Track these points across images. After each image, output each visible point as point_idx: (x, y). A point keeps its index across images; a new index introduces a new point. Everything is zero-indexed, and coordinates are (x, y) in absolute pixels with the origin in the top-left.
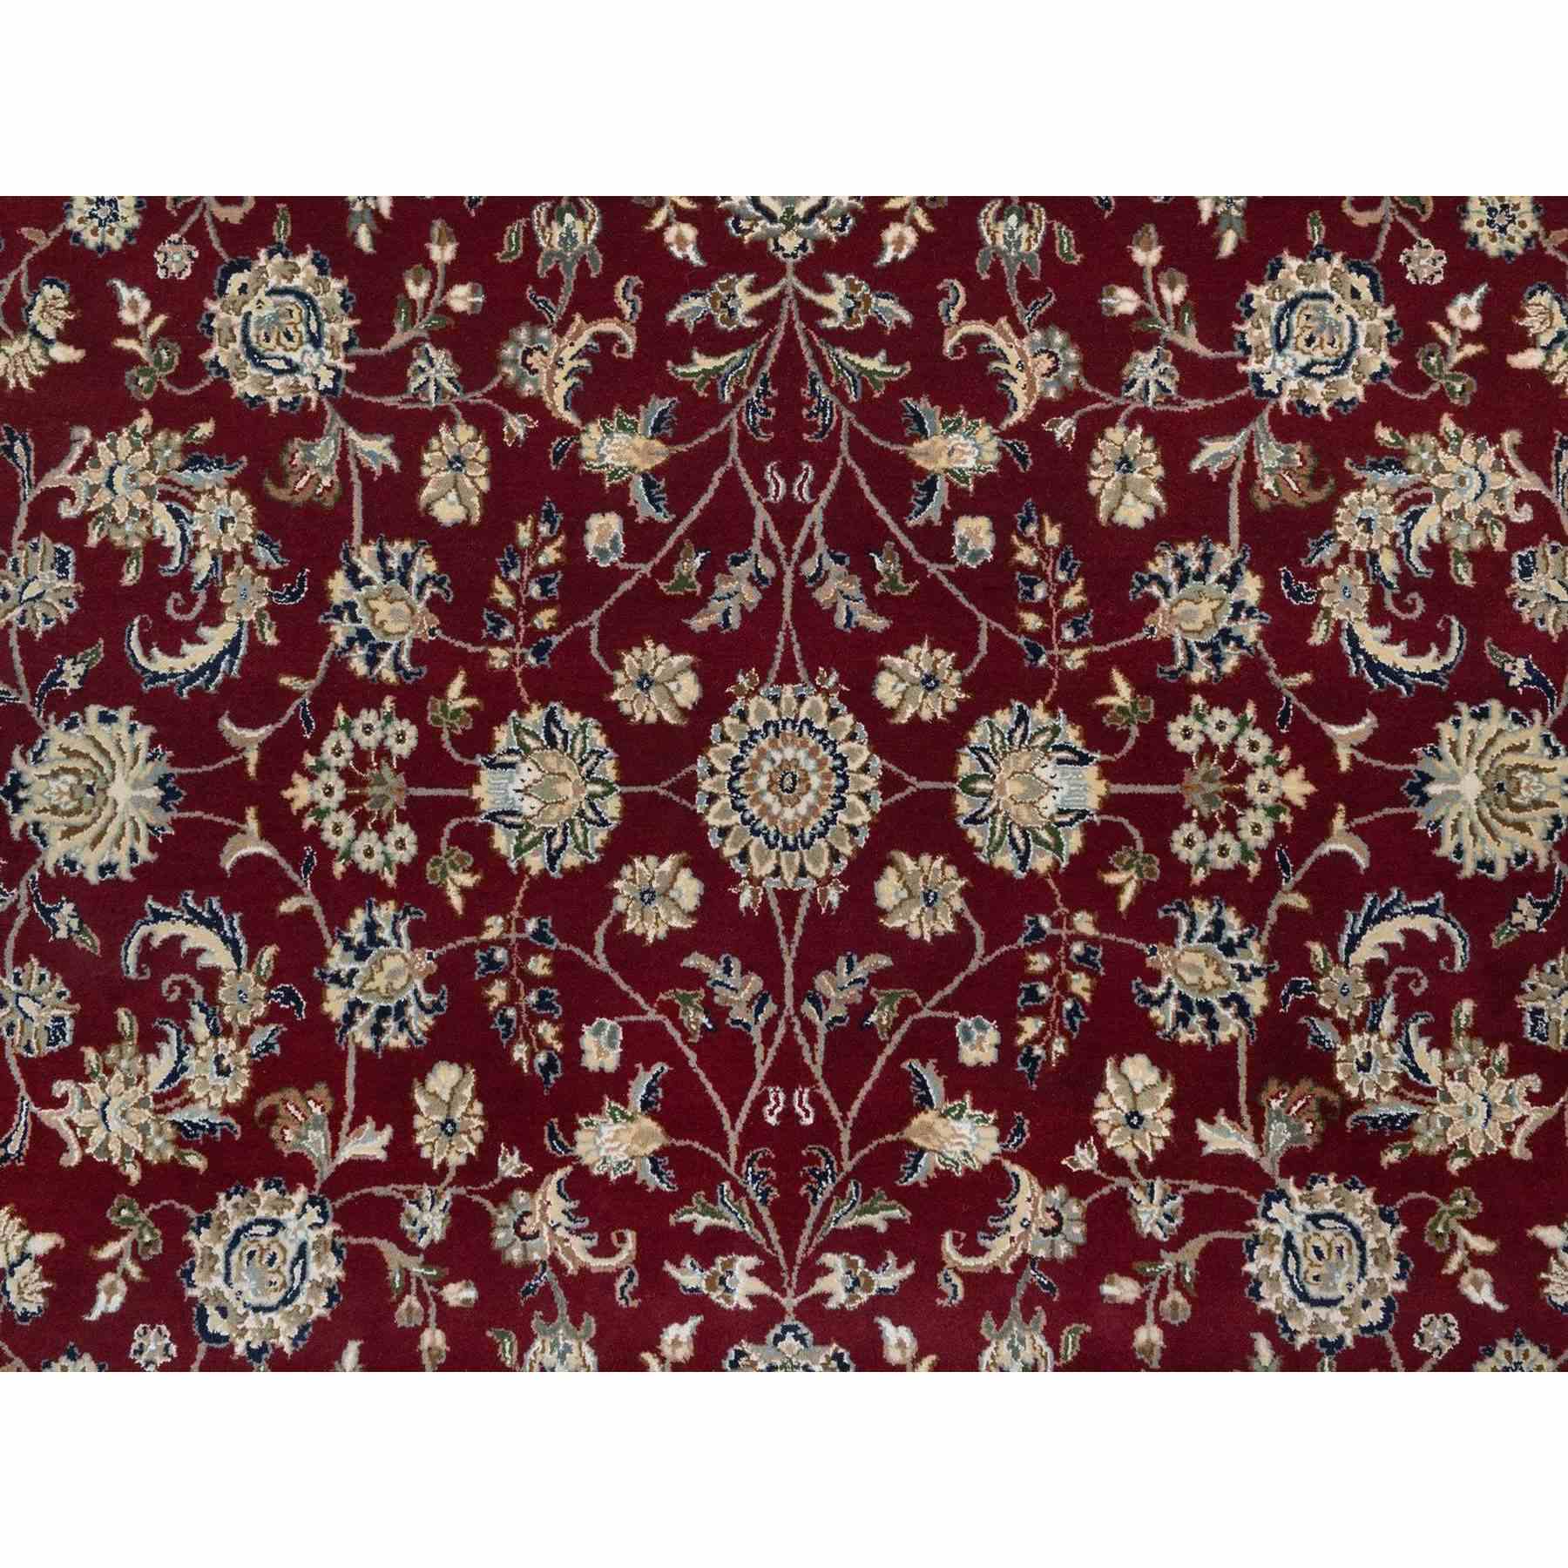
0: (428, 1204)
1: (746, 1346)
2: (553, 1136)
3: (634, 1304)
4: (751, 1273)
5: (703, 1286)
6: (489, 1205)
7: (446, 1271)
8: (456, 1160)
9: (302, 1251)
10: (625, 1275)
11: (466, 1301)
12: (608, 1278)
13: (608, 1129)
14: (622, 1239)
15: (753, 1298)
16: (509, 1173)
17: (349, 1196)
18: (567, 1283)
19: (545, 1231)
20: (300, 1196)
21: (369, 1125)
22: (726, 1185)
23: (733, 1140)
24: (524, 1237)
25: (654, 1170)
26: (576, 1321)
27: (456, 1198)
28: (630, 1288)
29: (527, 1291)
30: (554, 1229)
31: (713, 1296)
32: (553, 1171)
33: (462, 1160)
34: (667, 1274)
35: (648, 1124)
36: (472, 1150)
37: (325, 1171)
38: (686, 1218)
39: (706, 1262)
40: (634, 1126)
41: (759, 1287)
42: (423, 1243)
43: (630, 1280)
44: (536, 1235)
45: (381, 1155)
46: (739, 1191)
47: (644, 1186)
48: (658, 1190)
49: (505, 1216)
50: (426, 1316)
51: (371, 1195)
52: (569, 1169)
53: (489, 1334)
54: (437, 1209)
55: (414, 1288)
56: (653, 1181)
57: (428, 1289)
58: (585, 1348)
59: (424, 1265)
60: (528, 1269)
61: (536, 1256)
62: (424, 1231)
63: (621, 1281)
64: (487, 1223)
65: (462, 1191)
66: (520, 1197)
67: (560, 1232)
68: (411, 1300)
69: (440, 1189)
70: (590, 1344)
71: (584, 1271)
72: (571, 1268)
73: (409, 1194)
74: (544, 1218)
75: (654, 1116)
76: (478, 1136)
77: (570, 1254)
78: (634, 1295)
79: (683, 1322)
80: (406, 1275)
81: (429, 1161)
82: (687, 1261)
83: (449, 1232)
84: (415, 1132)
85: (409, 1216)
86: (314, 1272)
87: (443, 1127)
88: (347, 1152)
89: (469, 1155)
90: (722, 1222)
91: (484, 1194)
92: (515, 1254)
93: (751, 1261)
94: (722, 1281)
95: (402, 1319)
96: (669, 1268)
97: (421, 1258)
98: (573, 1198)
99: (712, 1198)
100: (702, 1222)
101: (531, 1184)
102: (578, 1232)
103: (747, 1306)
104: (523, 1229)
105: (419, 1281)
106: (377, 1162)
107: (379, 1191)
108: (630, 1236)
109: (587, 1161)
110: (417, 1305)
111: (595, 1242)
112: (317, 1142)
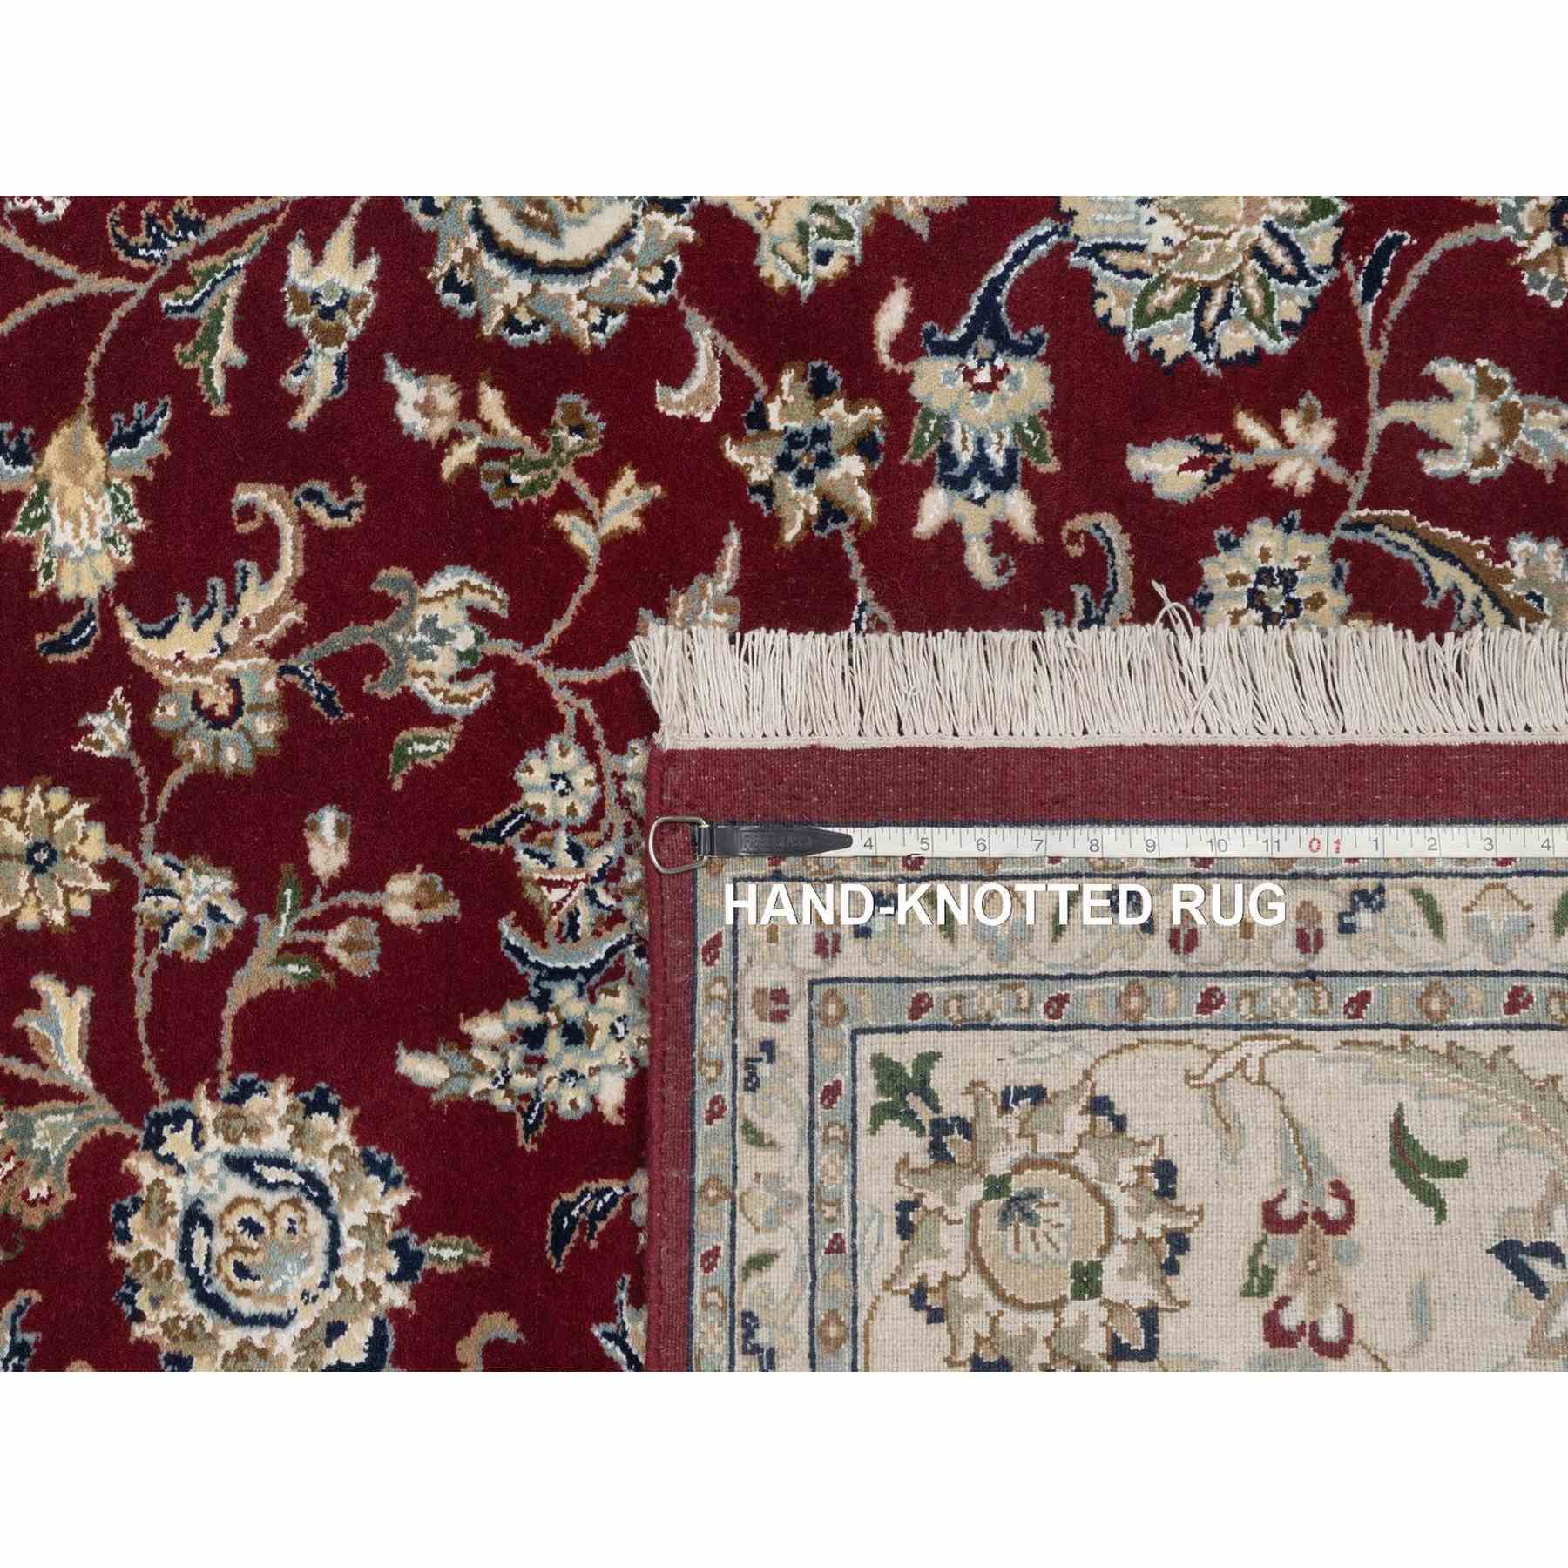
0: (169, 903)
1: (438, 272)
2: (63, 646)
3: (359, 490)
4: (317, 257)
5: (333, 351)
6: (176, 778)
7: (287, 868)
8: (95, 845)
9: (240, 1165)
10: (308, 506)
11: (340, 830)
12: (316, 541)
13: (61, 533)
14: (248, 511)
15: (360, 256)
16: (122, 735)
17: (149, 1065)
18: (319, 624)
19: (227, 665)
20: (143, 1167)
21: (30, 1022)
22: (167, 300)
23: (91, 284)
24: (237, 709)
25: (132, 441)
26: (384, 607)
27: (161, 846)
28: (332, 498)
29: (328, 704)
30: (225, 648)
31: (353, 332)
32: (124, 646)
33: (97, 831)
34: (313, 423)
35: (53, 453)
36: (79, 809)
37: (104, 1115)
38: (219, 382)
39: (295, 344)
40: (59, 480)
41: (341, 242)
42: (235, 914)
43: (316, 497)
44: (234, 684)
45: (83, 997)
46: (178, 275)
47: (158, 464)
48: (166, 436)
49: (197, 747)
50: (362, 911)
51: (149, 1020)
52: (121, 612)
53: (398, 784)
54: (178, 886)
55: (312, 936)
56: (151, 444)
57: (317, 907)
58: (431, 590)
59: (274, 915)
60: (291, 701)
61: (270, 686)
62: (214, 913)
63: (320, 515)
64: (207, 781)
65: (148, 832)
66: (167, 713)
67: (231, 635)
68: (334, 940)
69: (144, 878)
70: (423, 577)
71: (301, 589)
72: (293, 616)
73: (151, 940)
74: (206, 666)
75: (41, 441)
76: (58, 798)
77: (271, 615)
78: (344, 490)
79: (393, 395)
80: (291, 951)
81: (97, 899)
82: (291, 382)
83: (219, 860)
84: (46, 928)
85: (191, 942)
86: (276, 1140)
87: (39, 869)
88: (73, 1068)
89: (90, 816)
90: (228, 310)
91: (155, 789)
92: (264, 727)
93: (298, 255)
94: (327, 313)
95: (363, 964)
96: (300, 420)
97: (262, 919)
98: (173, 608)
99: (186, 330)
100: (228, 351)
101: (145, 690)
102: (233, 599)
103: (371, 266)
104: (223, 710)
105: (302, 925)
106: (95, 1007)
107: (143, 1004)
108: (244, 494)
109: (108, 576)
110: (343, 931)
111: (252, 566)
112: (55, 1131)
